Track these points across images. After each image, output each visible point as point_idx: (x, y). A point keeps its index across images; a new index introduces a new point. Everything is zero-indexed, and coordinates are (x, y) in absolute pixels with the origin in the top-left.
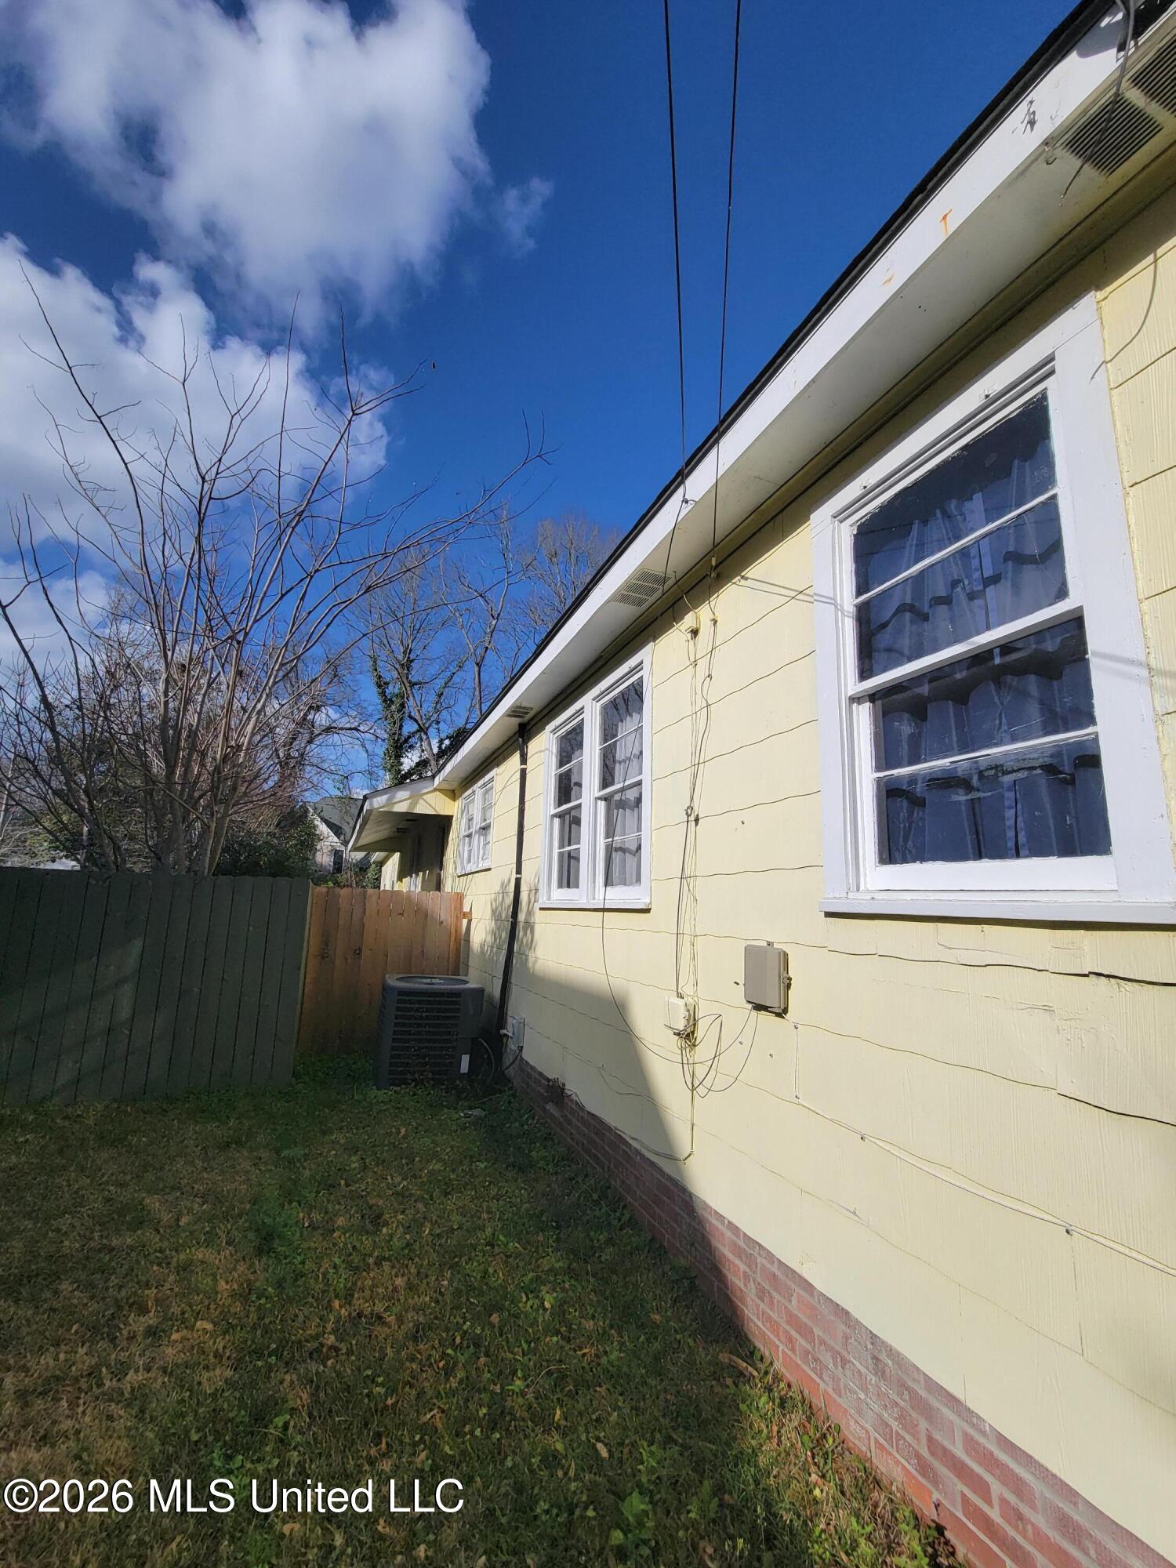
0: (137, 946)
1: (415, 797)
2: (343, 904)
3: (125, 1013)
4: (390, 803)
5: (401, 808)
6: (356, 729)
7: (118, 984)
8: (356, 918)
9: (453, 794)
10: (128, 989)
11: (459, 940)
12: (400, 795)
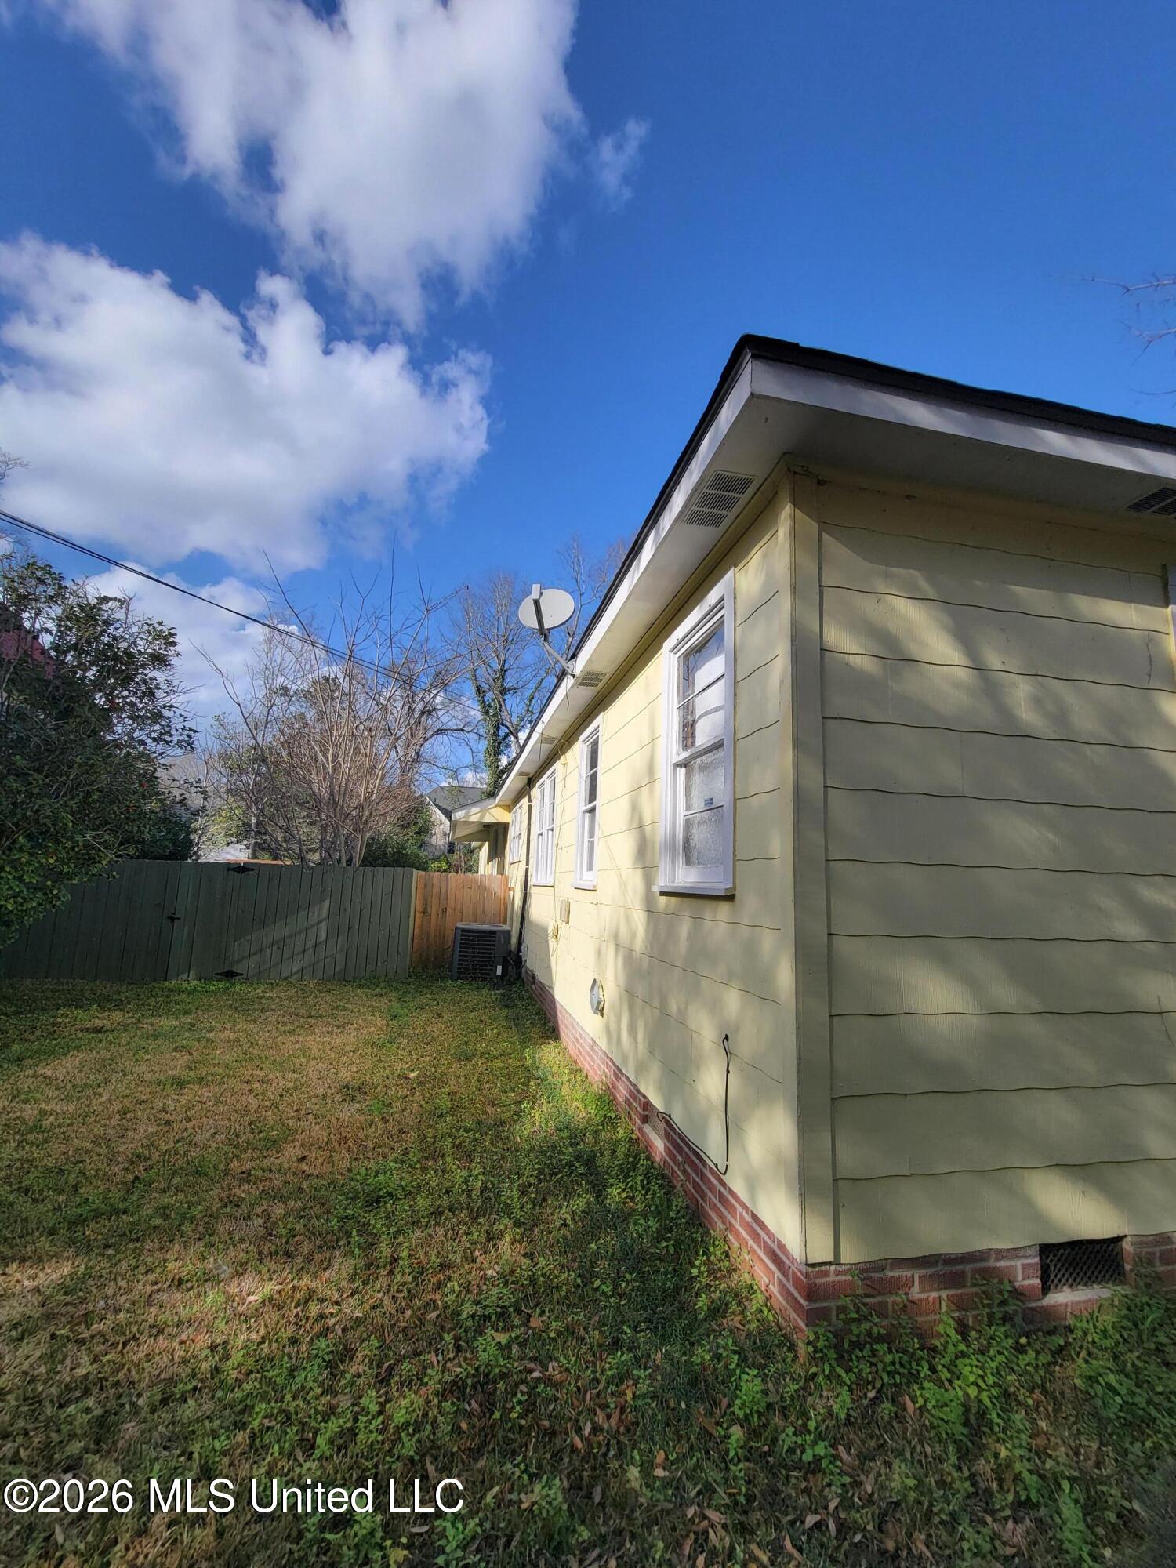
0: (327, 902)
1: (483, 812)
2: (436, 881)
3: (323, 937)
4: (467, 815)
5: (475, 818)
6: (462, 730)
7: (319, 923)
8: (443, 890)
9: (509, 807)
10: (324, 925)
11: (506, 904)
12: (475, 810)
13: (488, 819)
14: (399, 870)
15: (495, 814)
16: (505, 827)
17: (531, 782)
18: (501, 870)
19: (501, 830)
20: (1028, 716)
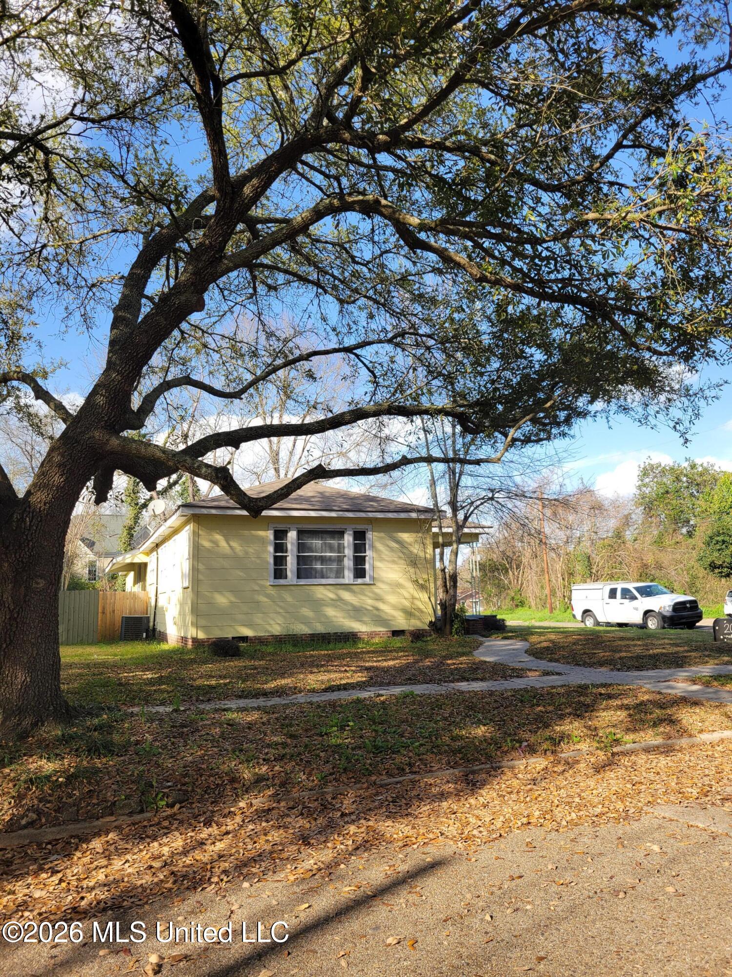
1: (134, 556)
4: (124, 559)
5: (127, 561)
8: (113, 601)
9: (146, 555)
11: (147, 605)
12: (128, 556)
13: (136, 560)
14: (77, 591)
15: (138, 557)
16: (145, 565)
17: (157, 546)
18: (144, 588)
19: (143, 566)
20: (241, 554)
